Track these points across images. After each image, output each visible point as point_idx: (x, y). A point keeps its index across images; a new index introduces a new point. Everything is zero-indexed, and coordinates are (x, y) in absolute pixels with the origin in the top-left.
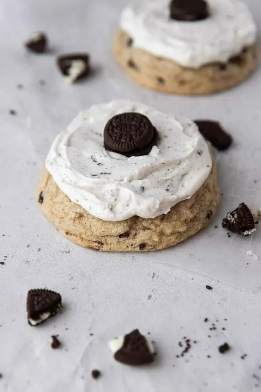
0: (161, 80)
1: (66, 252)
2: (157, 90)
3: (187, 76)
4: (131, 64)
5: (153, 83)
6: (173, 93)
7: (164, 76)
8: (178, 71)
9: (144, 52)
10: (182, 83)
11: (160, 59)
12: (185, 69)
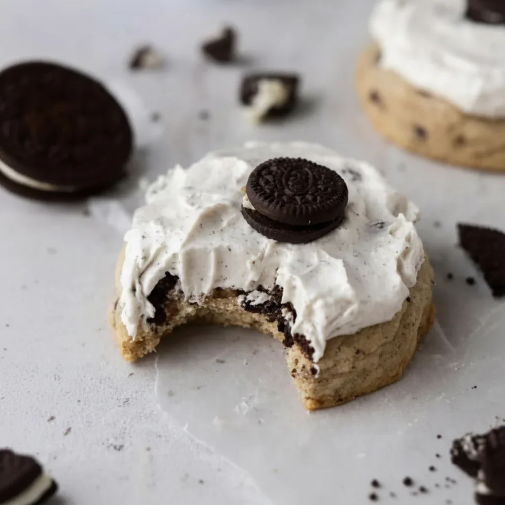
0: (421, 133)
1: (115, 448)
2: (412, 151)
3: (472, 131)
4: (375, 97)
5: (405, 136)
6: (442, 160)
7: (428, 124)
8: (454, 119)
9: (394, 76)
10: (460, 141)
11: (425, 94)
12: (468, 117)
